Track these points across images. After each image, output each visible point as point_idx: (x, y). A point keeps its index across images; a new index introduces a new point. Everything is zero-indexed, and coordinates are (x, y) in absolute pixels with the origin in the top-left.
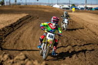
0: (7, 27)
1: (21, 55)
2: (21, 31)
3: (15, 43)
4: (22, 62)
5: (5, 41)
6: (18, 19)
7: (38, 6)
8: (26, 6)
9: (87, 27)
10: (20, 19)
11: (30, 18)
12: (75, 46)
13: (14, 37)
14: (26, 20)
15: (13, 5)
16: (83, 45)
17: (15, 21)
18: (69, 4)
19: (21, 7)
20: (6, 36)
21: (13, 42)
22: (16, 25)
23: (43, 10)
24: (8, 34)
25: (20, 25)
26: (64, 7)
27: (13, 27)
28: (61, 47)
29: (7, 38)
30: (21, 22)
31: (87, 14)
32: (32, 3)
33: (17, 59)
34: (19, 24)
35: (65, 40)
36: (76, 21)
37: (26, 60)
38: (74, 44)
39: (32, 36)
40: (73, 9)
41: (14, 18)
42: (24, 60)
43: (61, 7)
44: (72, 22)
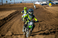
6: (9, 14)
8: (15, 4)
10: (11, 14)
11: (18, 13)
13: (7, 27)
14: (15, 15)
17: (7, 16)
19: (11, 6)
21: (6, 30)
22: (8, 18)
24: (2, 25)
28: (41, 31)
30: (11, 16)
34: (10, 18)
35: (44, 27)
36: (52, 12)
39: (20, 25)
41: (6, 14)
43: (41, 4)
44: (49, 14)
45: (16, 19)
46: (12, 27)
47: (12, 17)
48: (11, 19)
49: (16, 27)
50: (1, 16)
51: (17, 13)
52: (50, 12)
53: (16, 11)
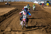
0: (1, 16)
2: (11, 19)
3: (7, 27)
6: (9, 11)
8: (15, 3)
10: (10, 11)
11: (17, 11)
12: (47, 28)
14: (15, 12)
17: (7, 13)
21: (5, 26)
22: (8, 15)
24: (2, 21)
25: (11, 15)
26: (41, 3)
27: (5, 16)
34: (9, 14)
35: (40, 25)
45: (15, 16)
46: (11, 24)
47: (12, 14)
52: (47, 11)
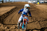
0: (5, 13)
1: (13, 27)
2: (13, 15)
3: (10, 21)
4: (14, 30)
5: (5, 20)
7: (20, 2)
9: (45, 12)
10: (12, 9)
12: (40, 21)
13: (9, 18)
14: (15, 10)
15: (8, 2)
16: (44, 20)
18: (36, 1)
19: (12, 3)
20: (5, 18)
21: (9, 21)
23: (23, 4)
25: (12, 12)
27: (8, 13)
28: (33, 22)
29: (6, 19)
30: (12, 10)
31: (45, 5)
32: (17, 1)
33: (11, 29)
34: (11, 11)
37: (16, 29)
38: (39, 20)
40: (38, 3)
42: (15, 29)
43: (32, 2)
44: (38, 9)
45: (15, 13)
46: (13, 19)
48: (12, 13)
49: (15, 18)
50: (6, 10)
51: (16, 8)
52: (38, 8)
53: (15, 7)
